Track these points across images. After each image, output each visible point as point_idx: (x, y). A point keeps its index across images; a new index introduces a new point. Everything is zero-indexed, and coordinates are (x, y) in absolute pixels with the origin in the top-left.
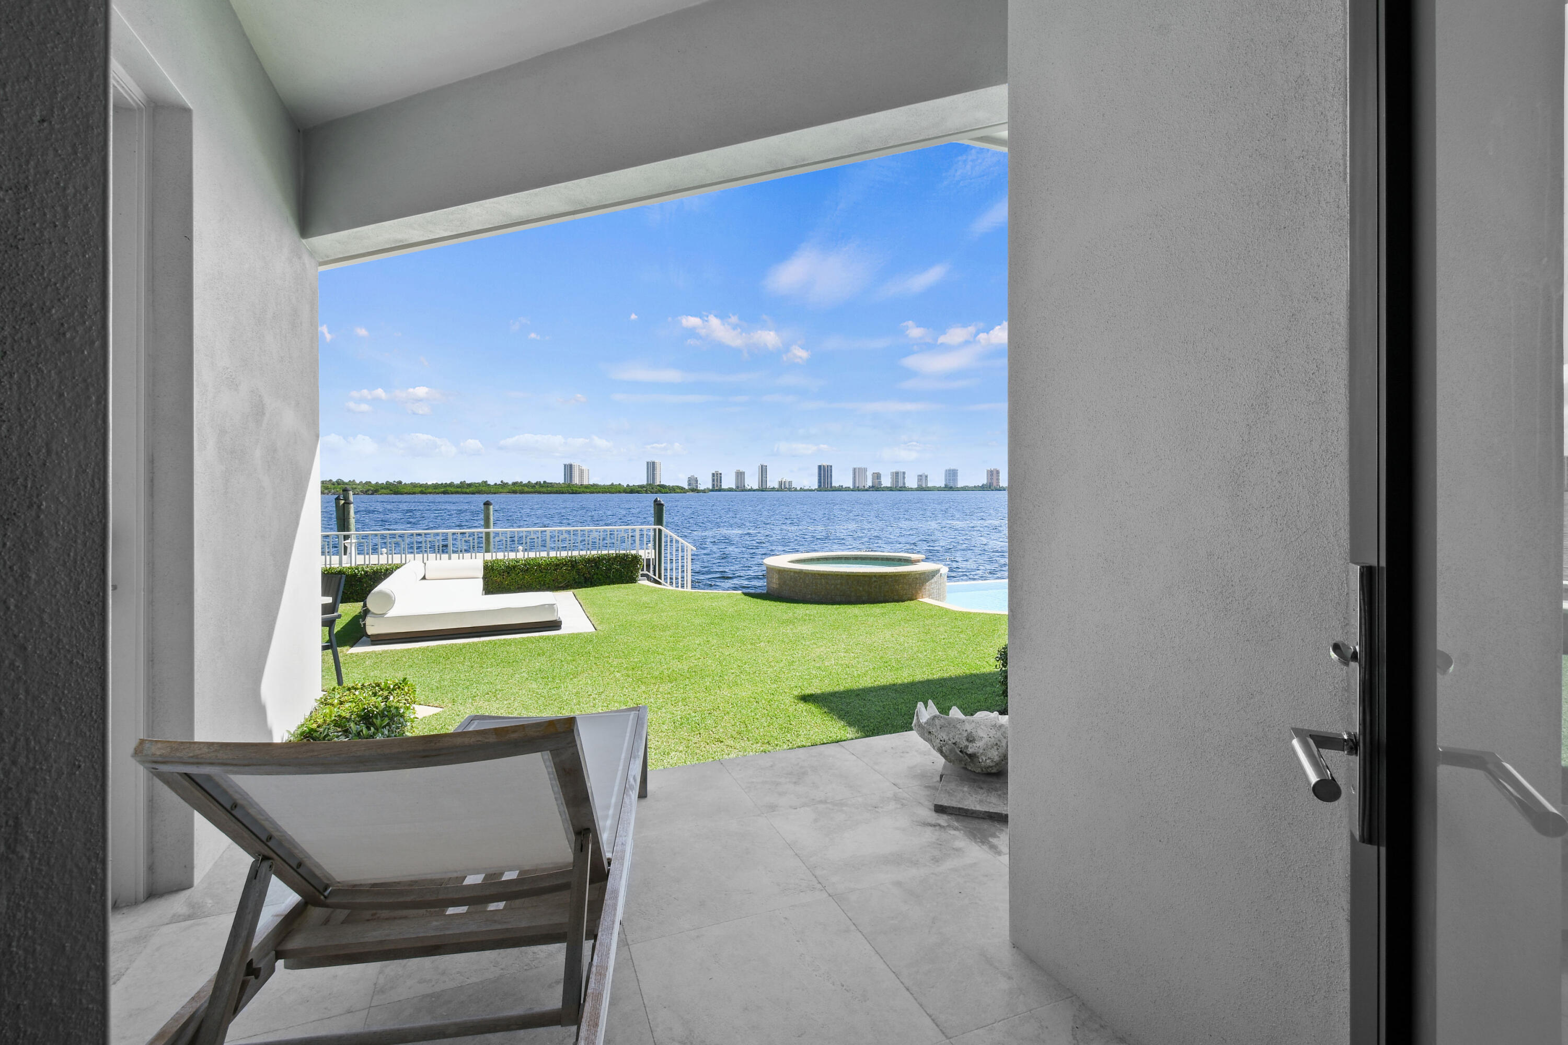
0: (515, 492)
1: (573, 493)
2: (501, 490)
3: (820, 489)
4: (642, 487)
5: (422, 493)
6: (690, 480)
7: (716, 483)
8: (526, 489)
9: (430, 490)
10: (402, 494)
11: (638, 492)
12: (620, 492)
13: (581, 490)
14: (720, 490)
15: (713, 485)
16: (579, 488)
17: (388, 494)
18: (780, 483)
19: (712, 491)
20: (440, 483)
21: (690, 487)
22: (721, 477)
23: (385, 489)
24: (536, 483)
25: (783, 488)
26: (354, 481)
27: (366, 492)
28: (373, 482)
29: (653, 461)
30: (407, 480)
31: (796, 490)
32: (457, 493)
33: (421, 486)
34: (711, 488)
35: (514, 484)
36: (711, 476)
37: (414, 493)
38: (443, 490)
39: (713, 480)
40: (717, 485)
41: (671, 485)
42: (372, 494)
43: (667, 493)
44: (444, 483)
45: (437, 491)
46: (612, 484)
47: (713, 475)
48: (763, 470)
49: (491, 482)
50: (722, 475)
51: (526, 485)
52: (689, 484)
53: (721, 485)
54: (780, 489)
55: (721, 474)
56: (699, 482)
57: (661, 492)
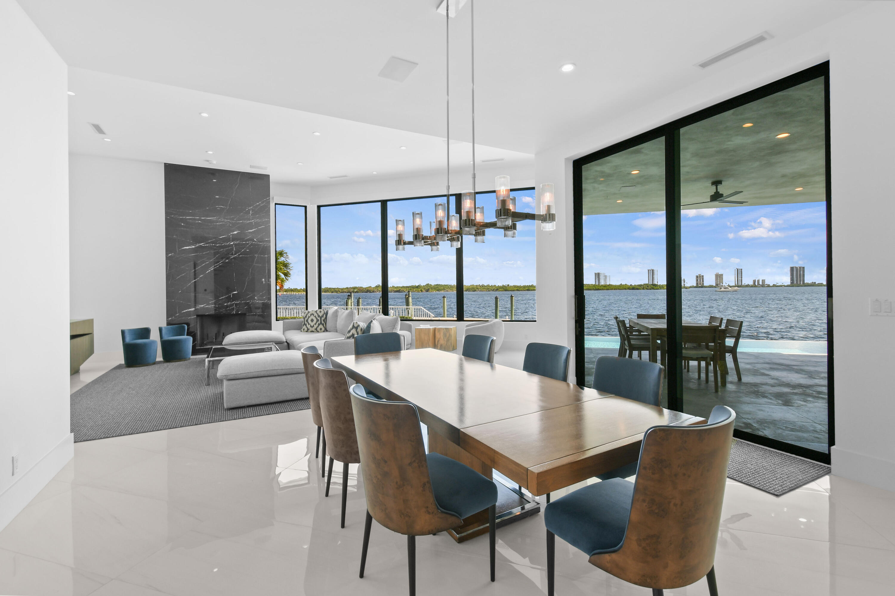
1: (596, 290)
3: (792, 284)
4: (640, 285)
5: (518, 290)
7: (698, 282)
9: (521, 289)
10: (508, 291)
11: (637, 289)
12: (625, 289)
13: (601, 288)
14: (702, 287)
15: (697, 284)
16: (600, 287)
17: (502, 291)
18: (754, 281)
19: (696, 287)
20: (527, 285)
23: (501, 288)
25: (756, 284)
26: (489, 285)
27: (493, 290)
28: (497, 285)
29: (652, 269)
30: (512, 284)
31: (769, 286)
33: (518, 287)
34: (695, 285)
36: (695, 277)
37: (514, 291)
38: (527, 289)
39: (697, 280)
40: (700, 284)
42: (496, 291)
43: (658, 289)
44: (528, 285)
45: (524, 289)
46: (621, 284)
47: (697, 277)
48: (739, 273)
53: (703, 284)
54: (754, 286)
55: (703, 276)
56: (686, 282)
57: (653, 289)
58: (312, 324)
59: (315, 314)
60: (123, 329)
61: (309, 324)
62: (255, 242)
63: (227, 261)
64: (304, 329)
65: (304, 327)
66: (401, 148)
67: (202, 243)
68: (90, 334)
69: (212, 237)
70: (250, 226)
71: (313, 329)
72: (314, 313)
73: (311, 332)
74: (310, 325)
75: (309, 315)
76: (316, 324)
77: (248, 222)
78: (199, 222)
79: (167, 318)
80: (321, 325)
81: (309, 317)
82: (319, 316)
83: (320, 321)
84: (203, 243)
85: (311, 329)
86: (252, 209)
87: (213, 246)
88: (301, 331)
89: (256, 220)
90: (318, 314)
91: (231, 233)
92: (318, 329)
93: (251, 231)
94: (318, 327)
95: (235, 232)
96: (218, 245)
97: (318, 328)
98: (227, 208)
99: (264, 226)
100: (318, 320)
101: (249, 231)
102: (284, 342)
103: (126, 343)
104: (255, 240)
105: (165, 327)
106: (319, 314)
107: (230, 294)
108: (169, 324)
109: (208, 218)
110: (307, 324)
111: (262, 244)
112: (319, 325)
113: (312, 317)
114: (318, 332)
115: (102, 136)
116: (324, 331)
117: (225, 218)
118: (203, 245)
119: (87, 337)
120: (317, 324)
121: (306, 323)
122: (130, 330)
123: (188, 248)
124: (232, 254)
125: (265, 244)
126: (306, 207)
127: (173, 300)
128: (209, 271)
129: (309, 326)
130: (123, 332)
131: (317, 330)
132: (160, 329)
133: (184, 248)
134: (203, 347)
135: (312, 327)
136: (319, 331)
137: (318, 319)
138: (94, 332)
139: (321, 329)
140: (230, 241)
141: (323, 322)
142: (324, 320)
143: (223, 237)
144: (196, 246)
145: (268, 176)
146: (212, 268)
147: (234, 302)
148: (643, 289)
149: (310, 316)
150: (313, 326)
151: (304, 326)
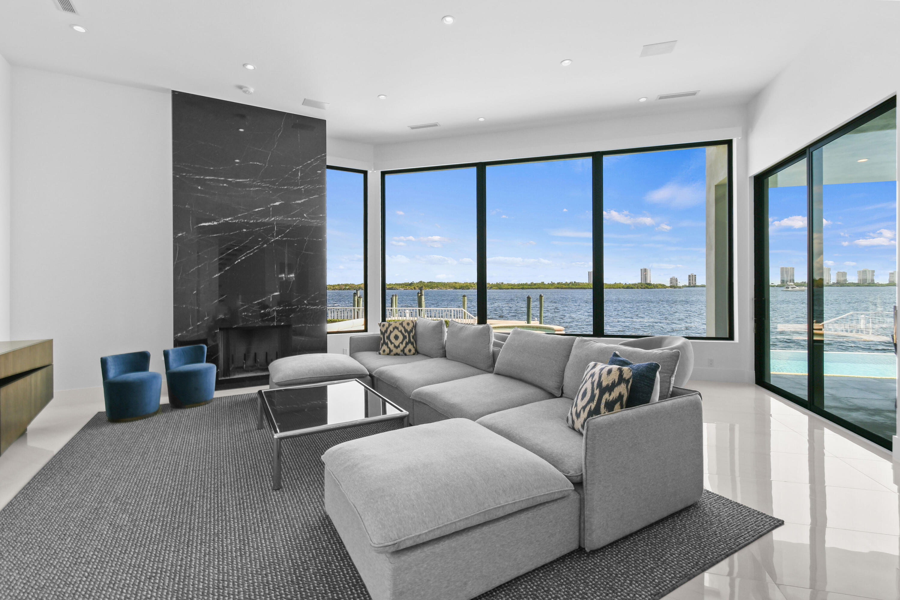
0: (558, 288)
2: (551, 287)
4: (635, 285)
5: (512, 288)
6: (672, 279)
7: (691, 281)
8: (564, 286)
9: (516, 287)
10: (503, 289)
11: (632, 288)
12: (620, 288)
14: (694, 286)
15: (690, 283)
19: (689, 287)
21: (671, 285)
22: (695, 278)
24: (570, 283)
29: (646, 268)
32: (529, 288)
33: (512, 285)
34: (687, 285)
35: (558, 283)
37: (508, 289)
39: (689, 280)
40: (692, 283)
41: (655, 283)
43: (652, 288)
46: (615, 283)
47: (689, 276)
49: (546, 283)
50: (697, 277)
51: (564, 284)
52: (671, 283)
53: (695, 283)
55: (695, 275)
56: (678, 281)
57: (648, 288)
58: (397, 343)
59: (401, 328)
60: (104, 355)
61: (392, 343)
62: (305, 218)
63: (265, 245)
64: (384, 351)
65: (385, 347)
66: (563, 63)
67: (228, 218)
68: (48, 366)
69: (243, 209)
70: (299, 194)
71: (399, 351)
72: (397, 325)
73: (395, 355)
74: (393, 345)
75: (391, 328)
76: (402, 343)
77: (296, 188)
78: (225, 185)
79: (175, 333)
80: (410, 345)
81: (391, 332)
82: (406, 331)
83: (408, 338)
84: (230, 219)
85: (395, 351)
86: (301, 169)
87: (244, 222)
88: (380, 354)
89: (306, 186)
90: (404, 328)
91: (272, 205)
92: (406, 351)
93: (299, 202)
94: (405, 347)
95: (277, 204)
96: (252, 221)
97: (405, 349)
98: (265, 165)
99: (317, 195)
100: (405, 337)
101: (297, 202)
102: (366, 375)
103: (108, 380)
104: (305, 215)
105: (172, 350)
106: (407, 327)
107: (269, 297)
108: (177, 343)
109: (238, 180)
110: (389, 343)
111: (315, 222)
112: (407, 344)
113: (396, 332)
114: (406, 355)
115: (68, 15)
116: (414, 354)
117: (262, 182)
118: (230, 220)
119: (39, 373)
120: (404, 343)
121: (386, 341)
122: (117, 358)
123: (207, 224)
124: (273, 236)
125: (318, 223)
126: (365, 173)
127: (184, 306)
128: (239, 260)
129: (391, 347)
130: (104, 362)
131: (404, 353)
132: (166, 354)
133: (202, 225)
134: (228, 378)
135: (397, 347)
136: (408, 353)
137: (405, 334)
138: (54, 362)
139: (410, 351)
140: (270, 217)
141: (412, 340)
142: (413, 337)
143: (260, 209)
144: (220, 222)
145: (322, 123)
146: (244, 256)
147: (274, 309)
148: (638, 288)
149: (392, 330)
150: (399, 346)
151: (384, 345)
